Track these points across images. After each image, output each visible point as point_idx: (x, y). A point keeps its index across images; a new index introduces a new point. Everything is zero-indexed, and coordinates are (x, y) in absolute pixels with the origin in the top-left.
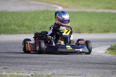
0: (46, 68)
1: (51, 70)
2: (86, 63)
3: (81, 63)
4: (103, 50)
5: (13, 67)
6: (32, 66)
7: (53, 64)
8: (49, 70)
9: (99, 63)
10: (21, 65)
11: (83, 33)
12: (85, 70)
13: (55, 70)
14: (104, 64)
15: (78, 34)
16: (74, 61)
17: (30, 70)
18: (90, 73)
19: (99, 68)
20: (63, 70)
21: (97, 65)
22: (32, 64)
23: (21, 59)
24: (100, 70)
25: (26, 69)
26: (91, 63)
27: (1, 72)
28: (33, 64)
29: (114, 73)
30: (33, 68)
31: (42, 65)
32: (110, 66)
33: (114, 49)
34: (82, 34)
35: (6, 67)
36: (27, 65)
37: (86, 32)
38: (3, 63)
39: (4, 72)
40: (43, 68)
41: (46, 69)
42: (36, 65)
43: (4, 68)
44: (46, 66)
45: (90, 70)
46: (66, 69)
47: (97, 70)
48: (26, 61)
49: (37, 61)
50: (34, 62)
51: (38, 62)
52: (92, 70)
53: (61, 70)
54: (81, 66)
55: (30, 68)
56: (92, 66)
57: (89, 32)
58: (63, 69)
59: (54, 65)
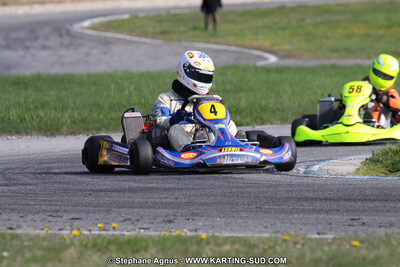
0: (182, 216)
1: (193, 220)
3: (280, 199)
4: (351, 164)
5: (96, 215)
7: (203, 204)
8: (188, 220)
9: (326, 199)
10: (121, 210)
12: (282, 216)
13: (203, 219)
14: (339, 199)
16: (265, 195)
17: (138, 220)
18: (292, 224)
19: (320, 211)
21: (318, 203)
22: (149, 207)
23: (127, 194)
25: (129, 220)
26: (306, 199)
27: (61, 230)
29: (355, 223)
30: (148, 216)
31: (174, 208)
32: (353, 204)
33: (378, 161)
35: (77, 216)
38: (76, 206)
39: (67, 228)
40: (174, 215)
41: (180, 218)
42: (159, 208)
43: (73, 219)
44: (184, 211)
45: (295, 216)
46: (233, 217)
48: (137, 198)
49: (166, 198)
50: (157, 200)
51: (168, 201)
52: (301, 216)
53: (218, 219)
54: (276, 207)
55: (139, 217)
56: (306, 206)
58: (224, 217)
59: (205, 207)
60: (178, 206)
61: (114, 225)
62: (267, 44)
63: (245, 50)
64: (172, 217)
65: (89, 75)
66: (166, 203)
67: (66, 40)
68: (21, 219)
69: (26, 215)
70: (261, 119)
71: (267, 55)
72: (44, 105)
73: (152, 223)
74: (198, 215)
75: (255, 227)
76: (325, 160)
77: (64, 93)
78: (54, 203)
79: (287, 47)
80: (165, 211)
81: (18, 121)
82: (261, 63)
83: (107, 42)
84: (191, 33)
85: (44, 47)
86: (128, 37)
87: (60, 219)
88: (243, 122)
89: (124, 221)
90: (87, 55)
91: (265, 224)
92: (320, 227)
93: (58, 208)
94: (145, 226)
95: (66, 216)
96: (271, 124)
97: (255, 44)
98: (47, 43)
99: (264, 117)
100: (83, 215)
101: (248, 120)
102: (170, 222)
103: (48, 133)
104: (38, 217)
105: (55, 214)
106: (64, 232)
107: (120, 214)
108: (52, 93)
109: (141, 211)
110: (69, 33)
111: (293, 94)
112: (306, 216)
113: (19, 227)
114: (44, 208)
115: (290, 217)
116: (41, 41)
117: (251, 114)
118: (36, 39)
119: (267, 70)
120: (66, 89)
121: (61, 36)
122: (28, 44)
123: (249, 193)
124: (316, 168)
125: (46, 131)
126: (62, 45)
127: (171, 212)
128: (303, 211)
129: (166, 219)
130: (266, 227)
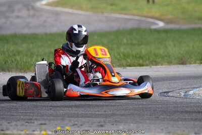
0: (109, 122)
1: (116, 125)
2: (178, 112)
3: (170, 112)
5: (56, 122)
6: (87, 119)
7: (122, 115)
8: (113, 125)
9: (199, 112)
10: (71, 119)
11: (190, 64)
12: (172, 122)
13: (123, 124)
15: (181, 66)
16: (160, 109)
17: (81, 125)
18: (179, 127)
19: (196, 120)
20: (135, 125)
21: (194, 115)
22: (88, 117)
23: (74, 109)
24: (197, 123)
25: (76, 125)
26: (187, 112)
27: (34, 131)
28: (91, 117)
30: (88, 122)
34: (188, 65)
35: (43, 122)
36: (80, 119)
37: (195, 63)
38: (42, 116)
39: (38, 130)
40: (104, 122)
41: (108, 124)
42: (95, 117)
43: (41, 124)
44: (110, 119)
45: (180, 122)
46: (141, 123)
47: (192, 122)
48: (80, 111)
49: (98, 111)
50: (93, 113)
51: (100, 113)
52: (184, 123)
53: (132, 125)
54: (168, 117)
55: (82, 123)
56: (187, 116)
57: (199, 62)
58: (135, 123)
59: (123, 117)
60: (106, 116)
61: (67, 128)
62: (157, 15)
63: (144, 19)
64: (103, 123)
65: (46, 34)
66: (99, 115)
67: (32, 12)
68: (8, 124)
69: (11, 122)
70: (155, 62)
71: (157, 22)
72: (19, 53)
73: (91, 127)
74: (119, 122)
75: (155, 129)
76: (196, 88)
77: (31, 46)
78: (28, 114)
79: (170, 17)
80: (98, 120)
81: (4, 63)
82: (153, 27)
83: (57, 14)
84: (110, 8)
85: (18, 17)
86: (70, 11)
87: (33, 124)
88: (144, 63)
89: (74, 125)
90: (45, 22)
91: (161, 128)
92: (196, 130)
93: (31, 117)
94: (86, 129)
95: (36, 122)
96: (162, 65)
97: (150, 14)
98: (20, 14)
99: (157, 60)
100: (47, 122)
101: (147, 62)
102: (102, 126)
103: (22, 71)
104: (19, 123)
105: (30, 121)
106: (36, 133)
107: (70, 121)
108: (25, 45)
109: (84, 120)
110: (33, 8)
111: (175, 46)
112: (187, 123)
113: (8, 129)
114: (22, 117)
115: (177, 123)
116: (16, 13)
117: (149, 59)
118: (13, 11)
119: (158, 31)
120: (32, 43)
121: (28, 9)
122: (8, 14)
123: (150, 108)
124: (191, 92)
125: (21, 70)
126: (29, 16)
127: (102, 120)
128: (185, 119)
129: (100, 124)
130: (162, 130)
